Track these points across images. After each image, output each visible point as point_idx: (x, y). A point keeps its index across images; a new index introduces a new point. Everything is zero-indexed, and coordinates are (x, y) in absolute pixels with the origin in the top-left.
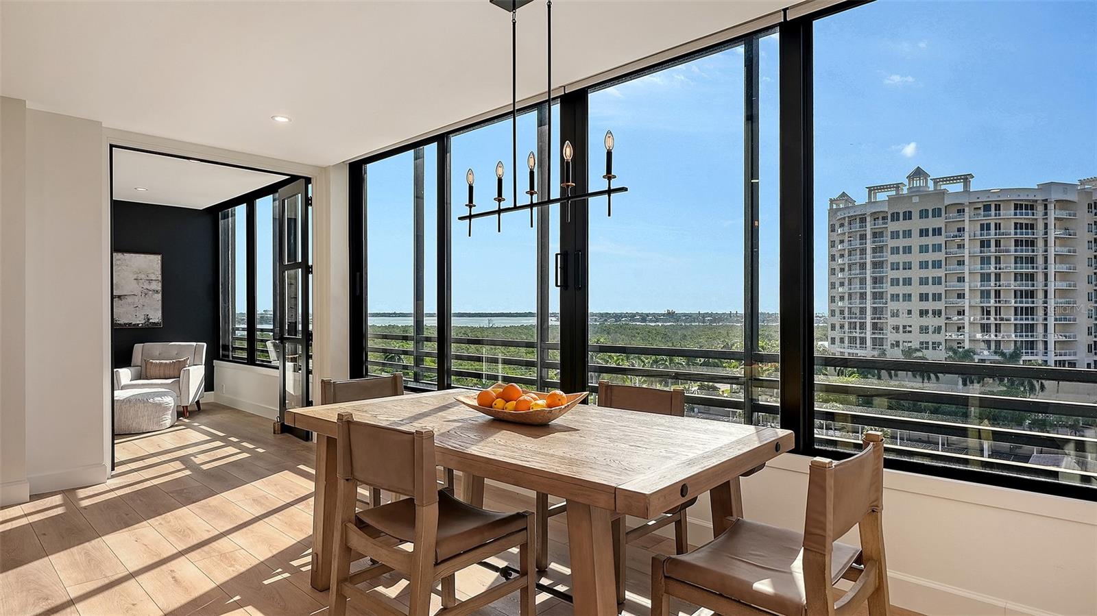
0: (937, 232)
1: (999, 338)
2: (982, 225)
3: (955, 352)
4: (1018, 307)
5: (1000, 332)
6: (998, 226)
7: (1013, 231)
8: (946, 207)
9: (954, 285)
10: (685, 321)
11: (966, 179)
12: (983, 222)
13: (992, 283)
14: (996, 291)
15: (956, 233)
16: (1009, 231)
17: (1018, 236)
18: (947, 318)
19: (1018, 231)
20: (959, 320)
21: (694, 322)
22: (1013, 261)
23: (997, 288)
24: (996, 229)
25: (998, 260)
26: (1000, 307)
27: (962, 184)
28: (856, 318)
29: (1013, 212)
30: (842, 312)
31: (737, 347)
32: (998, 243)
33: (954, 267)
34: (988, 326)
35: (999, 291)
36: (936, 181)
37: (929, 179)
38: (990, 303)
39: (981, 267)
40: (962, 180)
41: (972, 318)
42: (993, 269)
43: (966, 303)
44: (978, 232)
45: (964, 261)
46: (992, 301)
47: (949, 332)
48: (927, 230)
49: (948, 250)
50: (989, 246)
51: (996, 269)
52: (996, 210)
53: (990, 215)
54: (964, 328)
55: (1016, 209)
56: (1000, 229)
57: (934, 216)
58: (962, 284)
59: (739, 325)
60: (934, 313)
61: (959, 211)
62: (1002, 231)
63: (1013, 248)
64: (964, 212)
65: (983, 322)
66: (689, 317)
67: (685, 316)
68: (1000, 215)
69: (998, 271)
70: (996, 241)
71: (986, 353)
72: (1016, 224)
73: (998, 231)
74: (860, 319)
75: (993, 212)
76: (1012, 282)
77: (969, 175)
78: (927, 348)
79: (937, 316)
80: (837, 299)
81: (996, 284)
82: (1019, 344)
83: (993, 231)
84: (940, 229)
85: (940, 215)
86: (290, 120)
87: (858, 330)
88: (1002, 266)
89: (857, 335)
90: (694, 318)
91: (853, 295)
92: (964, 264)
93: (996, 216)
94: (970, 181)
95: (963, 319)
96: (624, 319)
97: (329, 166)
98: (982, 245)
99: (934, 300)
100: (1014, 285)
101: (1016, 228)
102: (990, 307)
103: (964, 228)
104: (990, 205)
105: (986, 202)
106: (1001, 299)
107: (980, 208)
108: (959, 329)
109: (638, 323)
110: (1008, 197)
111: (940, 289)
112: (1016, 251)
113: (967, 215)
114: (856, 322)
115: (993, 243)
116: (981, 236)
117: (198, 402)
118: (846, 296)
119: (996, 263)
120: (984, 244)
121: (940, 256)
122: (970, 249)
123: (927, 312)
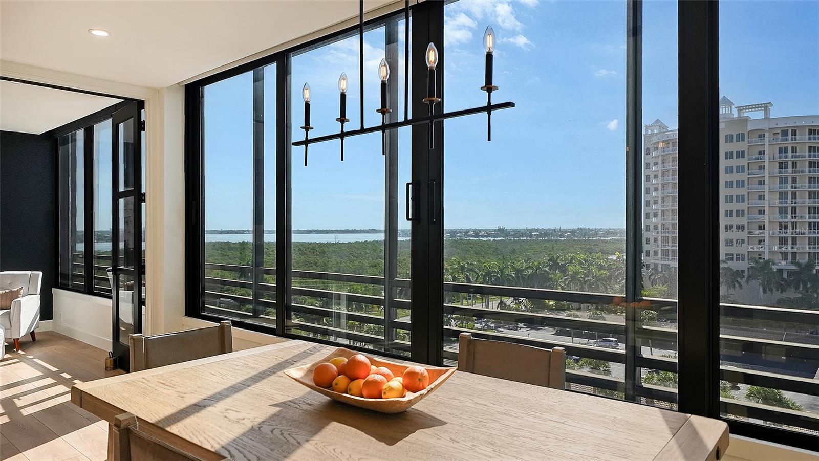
0: (741, 154)
1: (795, 250)
2: (780, 149)
3: (756, 262)
4: (812, 222)
5: (796, 245)
6: (794, 150)
7: (807, 154)
8: (749, 132)
9: (756, 202)
10: (514, 236)
11: (766, 107)
12: (780, 146)
13: (789, 200)
14: (792, 207)
15: (758, 156)
16: (804, 154)
17: (811, 158)
18: (750, 233)
19: (812, 153)
20: (761, 233)
21: (523, 237)
22: (807, 181)
23: (794, 205)
24: (793, 152)
25: (794, 180)
26: (796, 222)
27: (763, 111)
28: (668, 232)
29: (807, 136)
30: (656, 227)
31: (561, 260)
32: (794, 165)
33: (755, 186)
34: (786, 239)
35: (796, 207)
36: (740, 109)
37: (733, 106)
38: (787, 218)
39: (780, 187)
40: (763, 108)
41: (771, 232)
42: (789, 188)
43: (766, 219)
44: (777, 155)
45: (764, 181)
46: (789, 216)
47: (752, 245)
48: (732, 153)
49: (750, 172)
50: (786, 167)
51: (792, 188)
52: (792, 135)
53: (787, 140)
54: (764, 241)
55: (810, 133)
56: (796, 153)
57: (738, 141)
58: (763, 201)
59: (563, 239)
60: (738, 228)
61: (760, 136)
62: (798, 154)
63: (807, 169)
64: (764, 137)
65: (781, 235)
66: (518, 233)
67: (514, 231)
68: (796, 140)
69: (794, 189)
70: (793, 163)
71: (783, 263)
72: (810, 147)
73: (794, 154)
74: (672, 233)
75: (790, 137)
76: (807, 200)
77: (769, 103)
78: (732, 259)
79: (740, 230)
80: (651, 215)
81: (792, 201)
82: (812, 255)
83: (790, 154)
84: (743, 152)
85: (743, 140)
86: (110, 34)
87: (670, 244)
88: (798, 185)
89: (669, 248)
90: (522, 233)
91: (666, 212)
92: (764, 184)
93: (792, 140)
94: (769, 109)
95: (763, 233)
96: (458, 235)
97: (163, 88)
98: (780, 167)
99: (737, 216)
100: (808, 202)
101: (810, 152)
102: (787, 222)
103: (764, 151)
104: (788, 130)
105: (783, 127)
106: (797, 215)
107: (778, 133)
108: (760, 242)
109: (471, 239)
110: (804, 123)
111: (743, 206)
112: (810, 172)
113: (767, 139)
114: (668, 237)
115: (790, 165)
116: (780, 158)
117: (32, 334)
118: (660, 213)
119: (793, 183)
120: (782, 166)
121: (743, 176)
122: (770, 170)
123: (731, 227)
